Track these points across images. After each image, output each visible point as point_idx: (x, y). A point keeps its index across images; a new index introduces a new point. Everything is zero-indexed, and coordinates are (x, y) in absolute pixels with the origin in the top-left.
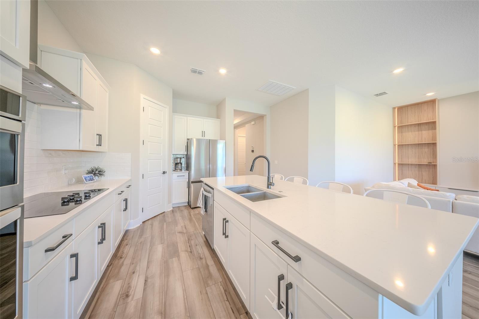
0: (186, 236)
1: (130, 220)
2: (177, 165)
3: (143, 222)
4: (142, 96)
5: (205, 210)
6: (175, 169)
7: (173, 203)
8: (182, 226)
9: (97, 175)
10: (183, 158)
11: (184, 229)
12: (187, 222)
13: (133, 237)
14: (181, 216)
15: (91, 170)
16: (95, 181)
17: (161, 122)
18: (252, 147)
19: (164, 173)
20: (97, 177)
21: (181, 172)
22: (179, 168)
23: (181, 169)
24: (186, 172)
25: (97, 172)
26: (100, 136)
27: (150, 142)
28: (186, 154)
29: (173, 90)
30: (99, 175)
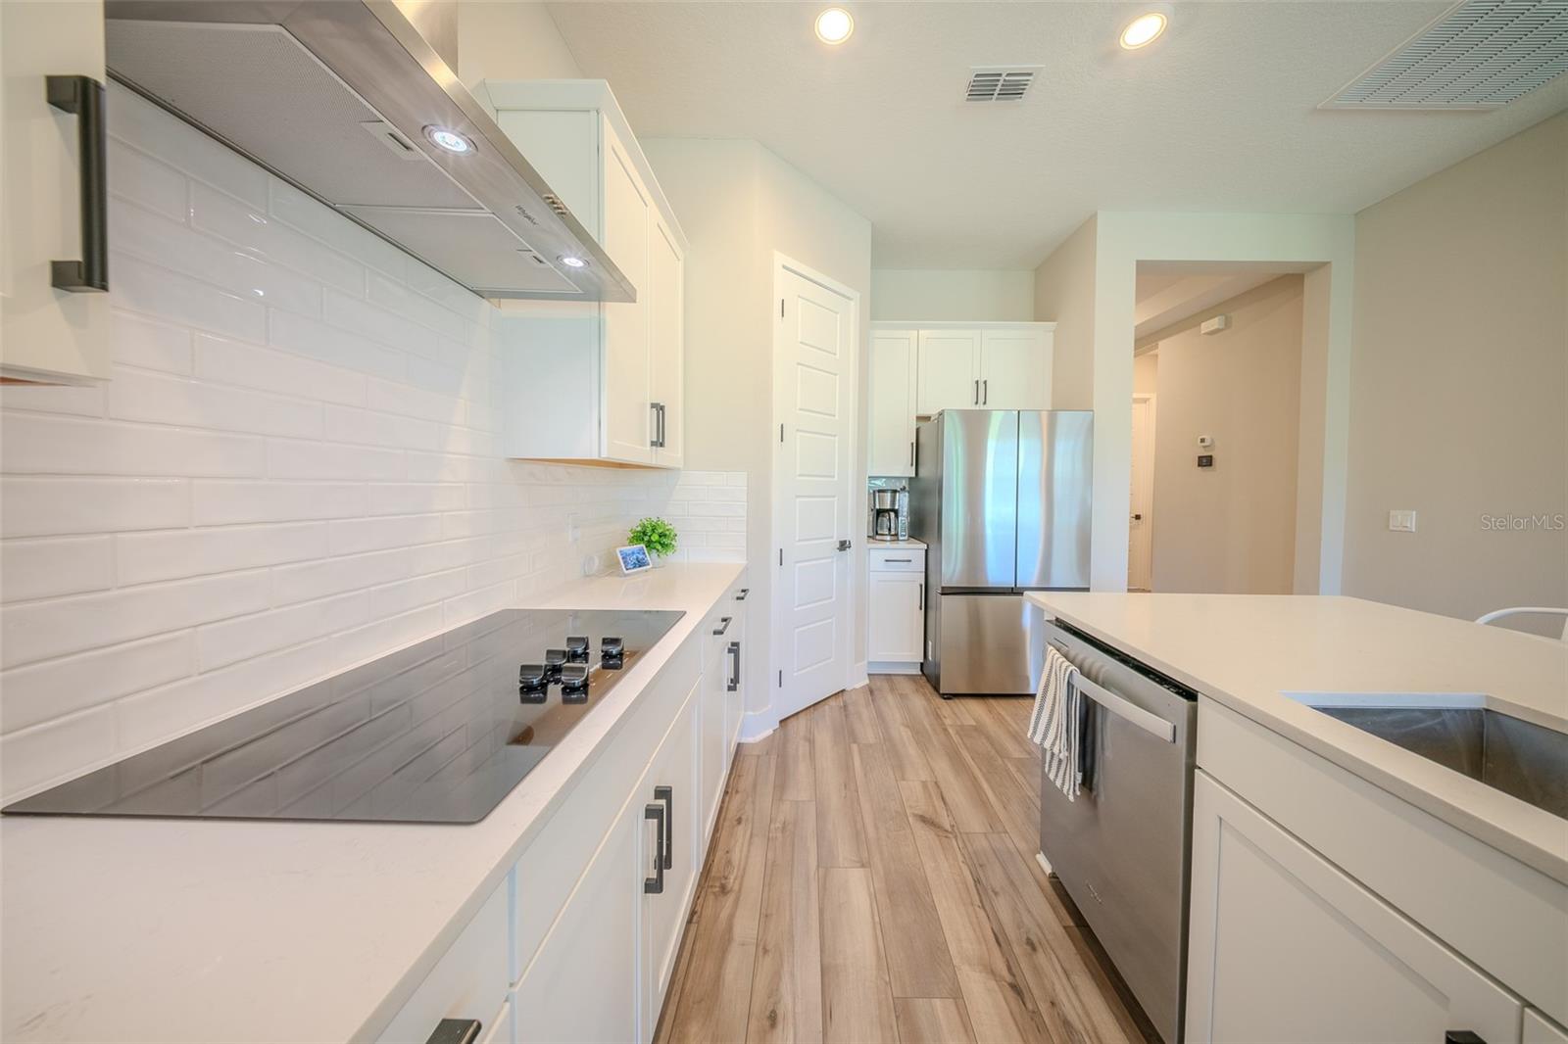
0: (961, 859)
1: (745, 711)
2: (880, 519)
3: (781, 722)
4: (780, 258)
5: (1079, 776)
6: (875, 534)
7: (870, 660)
8: (924, 784)
9: (655, 548)
10: (904, 489)
11: (936, 803)
12: (943, 767)
13: (755, 786)
14: (908, 727)
15: (639, 529)
16: (651, 566)
17: (835, 354)
18: (1203, 440)
19: (843, 546)
20: (654, 553)
21: (894, 545)
22: (890, 530)
23: (896, 535)
24: (911, 546)
25: (655, 538)
26: (659, 408)
27: (801, 431)
28: (914, 475)
29: (873, 225)
30: (659, 547)
